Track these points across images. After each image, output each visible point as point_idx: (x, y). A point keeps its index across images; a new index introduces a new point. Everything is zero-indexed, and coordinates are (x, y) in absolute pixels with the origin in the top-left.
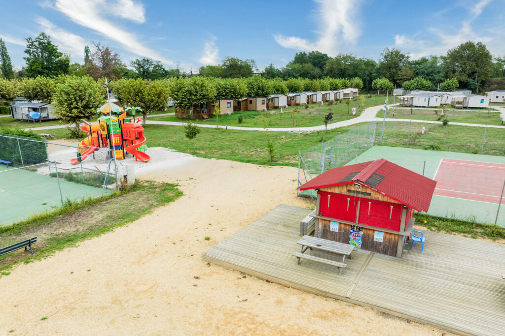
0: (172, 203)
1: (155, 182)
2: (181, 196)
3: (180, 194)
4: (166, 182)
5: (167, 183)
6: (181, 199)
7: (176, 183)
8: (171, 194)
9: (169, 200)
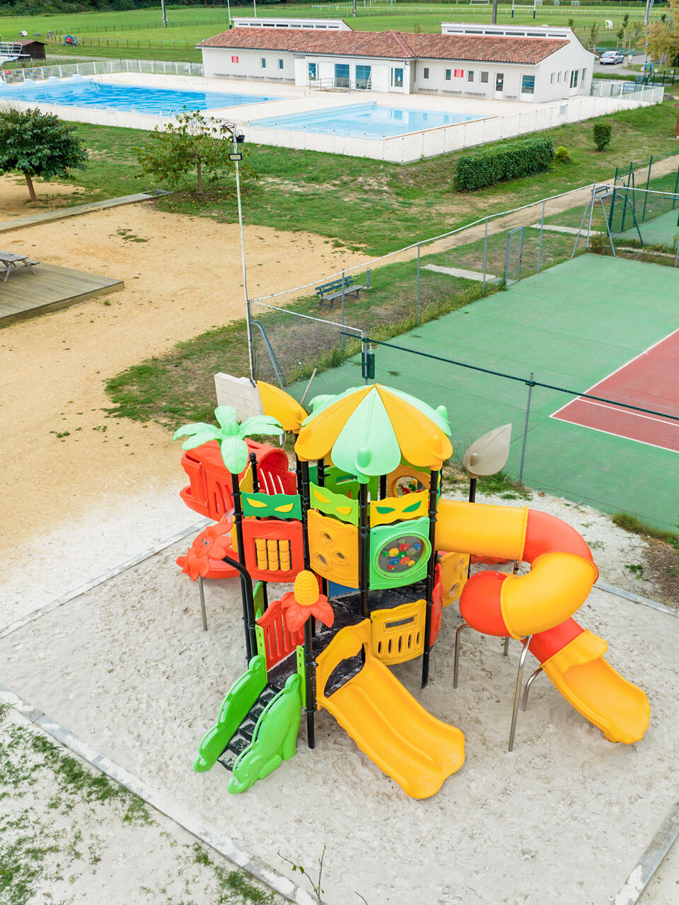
0: (137, 363)
1: (165, 425)
2: (113, 381)
3: (114, 387)
4: (138, 424)
5: (135, 419)
6: (114, 370)
7: (111, 422)
8: (134, 390)
9: (141, 373)
